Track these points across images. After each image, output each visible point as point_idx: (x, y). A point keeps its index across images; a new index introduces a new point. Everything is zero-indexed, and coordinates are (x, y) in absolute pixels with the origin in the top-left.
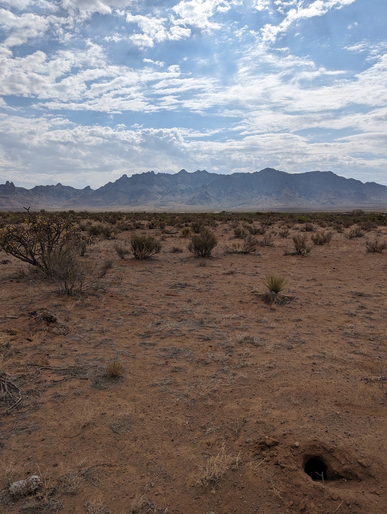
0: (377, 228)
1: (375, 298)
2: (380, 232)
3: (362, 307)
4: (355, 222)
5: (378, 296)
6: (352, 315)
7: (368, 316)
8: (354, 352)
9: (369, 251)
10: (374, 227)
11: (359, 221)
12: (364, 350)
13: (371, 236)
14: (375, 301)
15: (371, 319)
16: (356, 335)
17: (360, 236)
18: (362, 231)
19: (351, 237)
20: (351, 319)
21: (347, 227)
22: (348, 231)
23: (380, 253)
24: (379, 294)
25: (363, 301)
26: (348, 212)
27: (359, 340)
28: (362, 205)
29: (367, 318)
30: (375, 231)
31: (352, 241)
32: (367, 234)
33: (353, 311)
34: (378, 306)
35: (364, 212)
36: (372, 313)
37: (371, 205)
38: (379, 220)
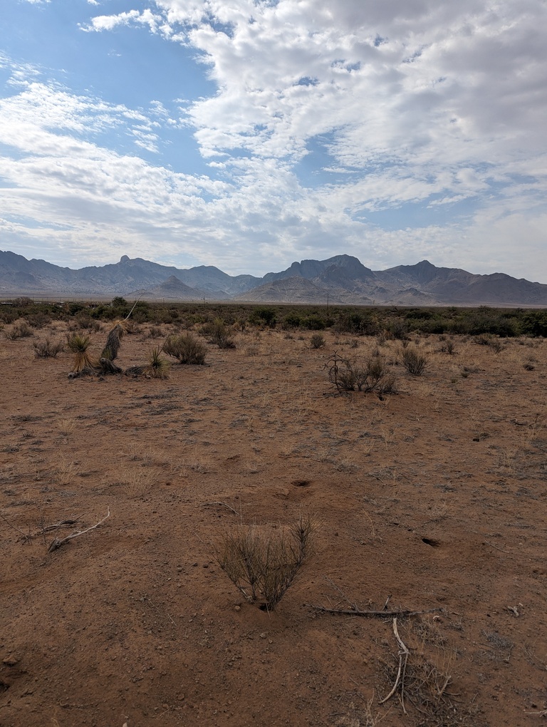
0: (51, 323)
1: (46, 420)
2: (54, 329)
3: (28, 436)
4: (20, 315)
5: (50, 417)
6: (13, 451)
7: (36, 447)
8: (12, 504)
9: (39, 356)
10: (46, 322)
11: (27, 314)
12: (27, 497)
13: (42, 335)
14: (47, 425)
15: (40, 451)
16: (18, 479)
17: (26, 334)
18: (30, 328)
19: (14, 337)
20: (11, 456)
21: (9, 323)
22: (9, 328)
23: (55, 357)
24: (52, 414)
25: (29, 427)
26: (10, 301)
27: (21, 485)
28: (29, 291)
29: (34, 450)
30: (48, 327)
31: (16, 343)
32: (37, 332)
33: (14, 445)
34: (50, 430)
35: (33, 302)
36: (41, 442)
37: (42, 292)
38: (53, 312)
